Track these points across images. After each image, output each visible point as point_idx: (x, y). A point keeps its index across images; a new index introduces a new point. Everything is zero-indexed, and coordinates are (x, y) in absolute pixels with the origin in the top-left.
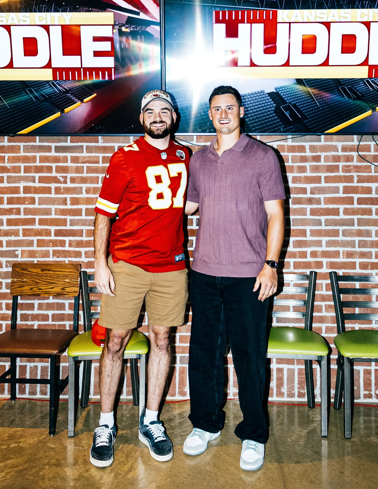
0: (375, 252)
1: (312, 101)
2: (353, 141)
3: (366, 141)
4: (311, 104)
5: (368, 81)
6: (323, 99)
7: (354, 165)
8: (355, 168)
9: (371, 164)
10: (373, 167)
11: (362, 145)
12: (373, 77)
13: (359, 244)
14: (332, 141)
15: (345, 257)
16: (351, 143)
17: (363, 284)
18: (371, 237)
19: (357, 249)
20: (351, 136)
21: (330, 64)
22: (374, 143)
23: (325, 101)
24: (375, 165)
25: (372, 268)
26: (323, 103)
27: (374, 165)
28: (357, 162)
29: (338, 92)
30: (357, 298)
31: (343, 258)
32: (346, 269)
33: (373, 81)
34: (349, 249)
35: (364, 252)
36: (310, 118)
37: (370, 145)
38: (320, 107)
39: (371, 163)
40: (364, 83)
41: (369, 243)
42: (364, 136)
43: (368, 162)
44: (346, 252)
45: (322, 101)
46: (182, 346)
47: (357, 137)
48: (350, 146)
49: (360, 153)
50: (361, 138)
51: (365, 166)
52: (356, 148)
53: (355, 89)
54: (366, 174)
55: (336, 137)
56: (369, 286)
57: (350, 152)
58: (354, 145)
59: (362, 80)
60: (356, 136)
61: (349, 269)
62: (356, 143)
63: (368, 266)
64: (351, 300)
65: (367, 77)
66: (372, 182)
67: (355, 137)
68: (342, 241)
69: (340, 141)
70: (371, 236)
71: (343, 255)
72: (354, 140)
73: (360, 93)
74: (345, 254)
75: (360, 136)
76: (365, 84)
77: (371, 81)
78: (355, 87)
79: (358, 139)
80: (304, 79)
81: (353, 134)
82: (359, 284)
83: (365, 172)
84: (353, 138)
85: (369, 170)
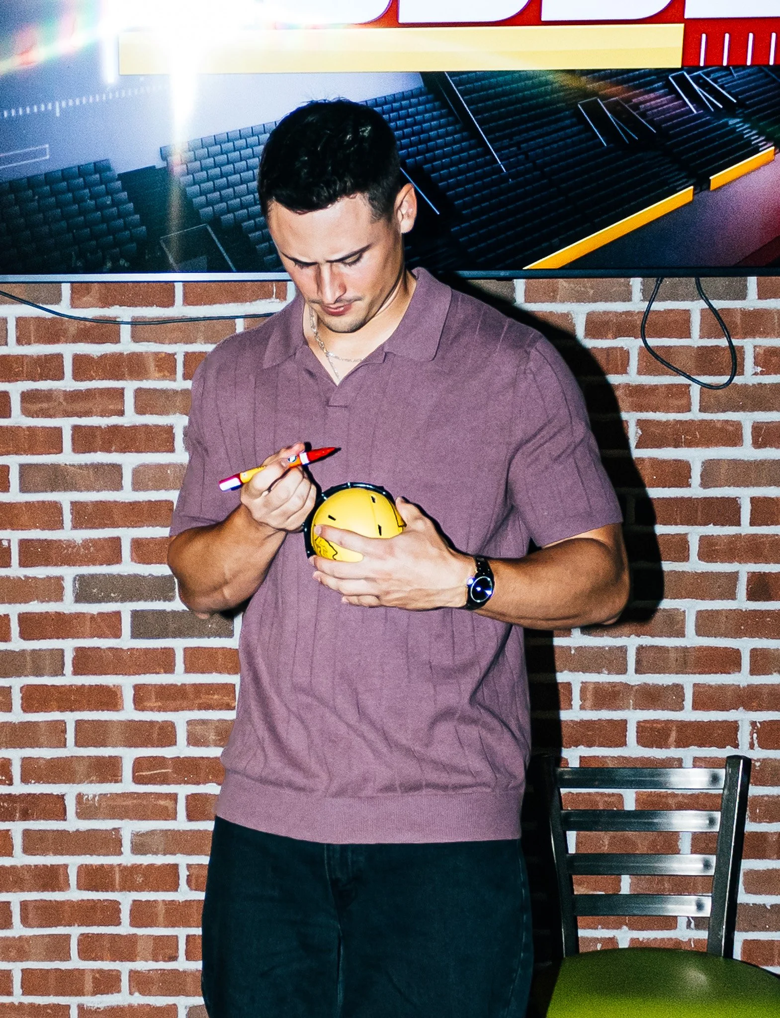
0: (695, 685)
1: (478, 156)
2: (630, 300)
3: (674, 297)
4: (478, 166)
5: (681, 80)
6: (519, 148)
7: (628, 386)
8: (631, 395)
9: (687, 381)
10: (695, 390)
11: (658, 312)
12: (702, 64)
13: (638, 662)
14: (553, 299)
15: (589, 703)
16: (619, 307)
17: (650, 795)
18: (683, 636)
19: (632, 678)
20: (622, 280)
21: (544, 18)
22: (702, 304)
23: (525, 153)
24: (704, 385)
25: (682, 743)
26: (519, 163)
27: (698, 382)
28: (640, 373)
29: (574, 120)
30: (626, 841)
31: (582, 708)
32: (590, 745)
33: (699, 77)
34: (604, 678)
35: (656, 687)
36: (474, 215)
37: (687, 312)
38: (510, 176)
39: (689, 377)
40: (668, 85)
41: (672, 655)
42: (667, 281)
43: (679, 372)
44: (591, 687)
45: (516, 155)
46: (32, 1005)
47: (643, 284)
48: (616, 314)
49: (653, 342)
50: (657, 287)
51: (669, 387)
52: (639, 322)
53: (636, 107)
54: (672, 416)
55: (565, 284)
56: (671, 801)
57: (615, 337)
58: (628, 313)
59: (661, 74)
60: (639, 280)
61: (601, 745)
62: (637, 304)
63: (669, 736)
64: (605, 849)
65: (680, 66)
66: (689, 444)
67: (636, 283)
68: (579, 649)
69: (580, 298)
70: (681, 634)
71: (583, 698)
72: (630, 293)
73: (651, 122)
74: (589, 695)
75: (652, 281)
76: (673, 90)
77: (691, 77)
78: (634, 100)
79: (644, 291)
80: (453, 74)
81: (627, 272)
82: (634, 795)
83: (667, 411)
84: (628, 285)
85: (684, 402)
